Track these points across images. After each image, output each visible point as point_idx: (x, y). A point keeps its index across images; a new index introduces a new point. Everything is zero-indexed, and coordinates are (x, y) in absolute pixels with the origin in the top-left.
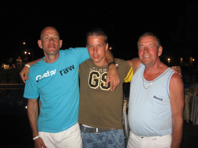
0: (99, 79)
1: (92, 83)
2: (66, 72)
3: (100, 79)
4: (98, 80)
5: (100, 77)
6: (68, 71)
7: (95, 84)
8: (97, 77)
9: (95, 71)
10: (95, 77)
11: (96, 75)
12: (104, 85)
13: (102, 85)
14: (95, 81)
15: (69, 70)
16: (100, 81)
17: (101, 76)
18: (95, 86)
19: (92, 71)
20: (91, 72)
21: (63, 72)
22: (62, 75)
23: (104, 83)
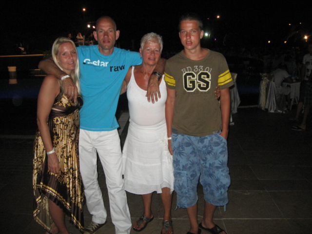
0: (196, 81)
1: (188, 87)
2: (116, 70)
3: (196, 79)
4: (194, 81)
5: (196, 78)
6: (118, 70)
7: (192, 87)
8: (192, 78)
9: (188, 72)
10: (190, 78)
11: (191, 76)
12: (202, 86)
13: (199, 86)
14: (190, 83)
15: (119, 68)
16: (197, 82)
17: (196, 76)
18: (192, 89)
19: (185, 72)
20: (184, 74)
21: (113, 69)
22: (111, 71)
23: (202, 83)
